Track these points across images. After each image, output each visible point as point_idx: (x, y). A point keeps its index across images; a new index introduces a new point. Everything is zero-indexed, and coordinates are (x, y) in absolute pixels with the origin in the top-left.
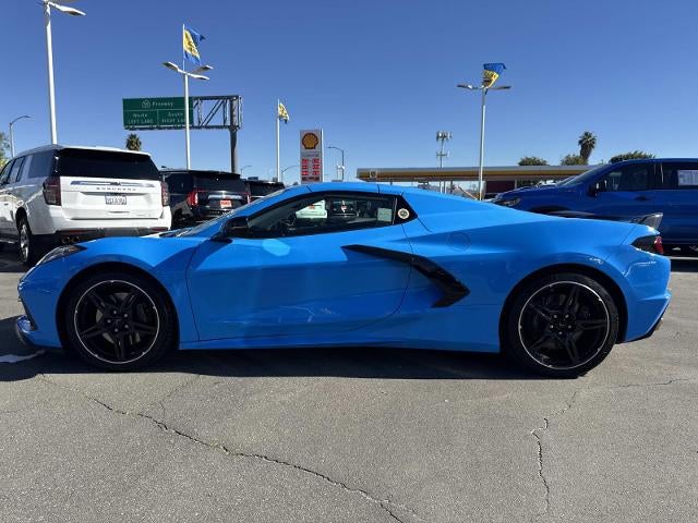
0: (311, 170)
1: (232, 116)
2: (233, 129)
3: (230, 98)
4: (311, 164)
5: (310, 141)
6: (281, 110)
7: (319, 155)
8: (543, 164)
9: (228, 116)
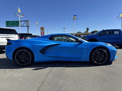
0: (42, 34)
1: (28, 24)
2: (28, 27)
3: (27, 21)
4: (42, 33)
5: (42, 29)
6: (37, 23)
7: (44, 31)
8: (81, 33)
9: (27, 24)
